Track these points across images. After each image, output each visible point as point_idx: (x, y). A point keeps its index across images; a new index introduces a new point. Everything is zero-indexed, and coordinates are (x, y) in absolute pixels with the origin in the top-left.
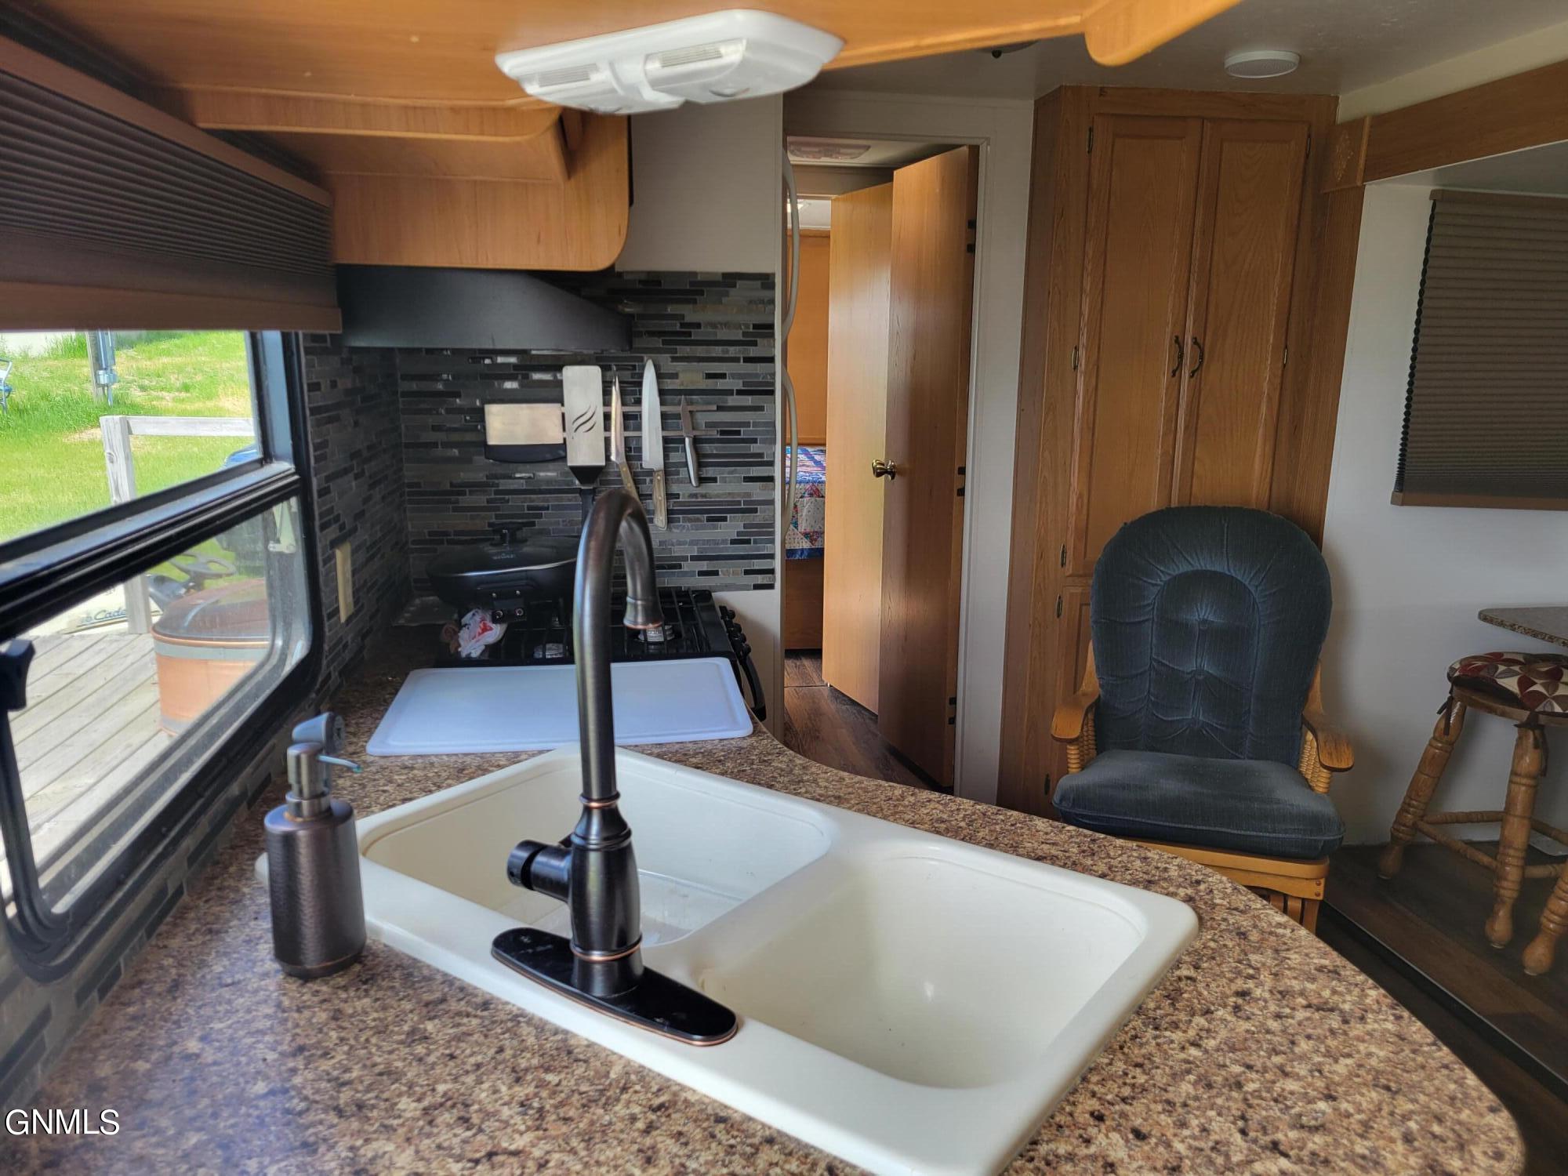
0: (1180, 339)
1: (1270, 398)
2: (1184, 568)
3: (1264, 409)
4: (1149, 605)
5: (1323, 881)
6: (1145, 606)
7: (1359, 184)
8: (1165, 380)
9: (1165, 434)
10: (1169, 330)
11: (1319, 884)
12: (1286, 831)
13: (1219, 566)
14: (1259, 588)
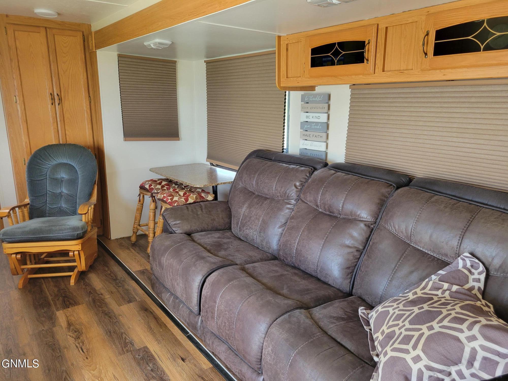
0: (52, 94)
1: (87, 112)
2: (55, 163)
3: (86, 115)
4: (45, 174)
5: (80, 245)
6: (43, 175)
7: (94, 50)
8: (50, 106)
9: (53, 123)
10: (47, 91)
11: (79, 246)
12: (66, 233)
13: (65, 161)
14: (77, 166)
